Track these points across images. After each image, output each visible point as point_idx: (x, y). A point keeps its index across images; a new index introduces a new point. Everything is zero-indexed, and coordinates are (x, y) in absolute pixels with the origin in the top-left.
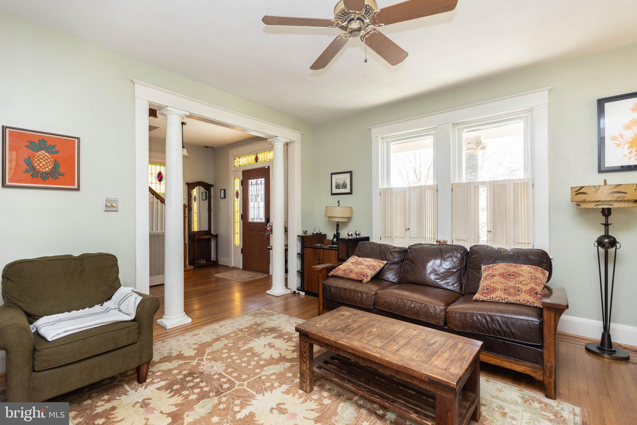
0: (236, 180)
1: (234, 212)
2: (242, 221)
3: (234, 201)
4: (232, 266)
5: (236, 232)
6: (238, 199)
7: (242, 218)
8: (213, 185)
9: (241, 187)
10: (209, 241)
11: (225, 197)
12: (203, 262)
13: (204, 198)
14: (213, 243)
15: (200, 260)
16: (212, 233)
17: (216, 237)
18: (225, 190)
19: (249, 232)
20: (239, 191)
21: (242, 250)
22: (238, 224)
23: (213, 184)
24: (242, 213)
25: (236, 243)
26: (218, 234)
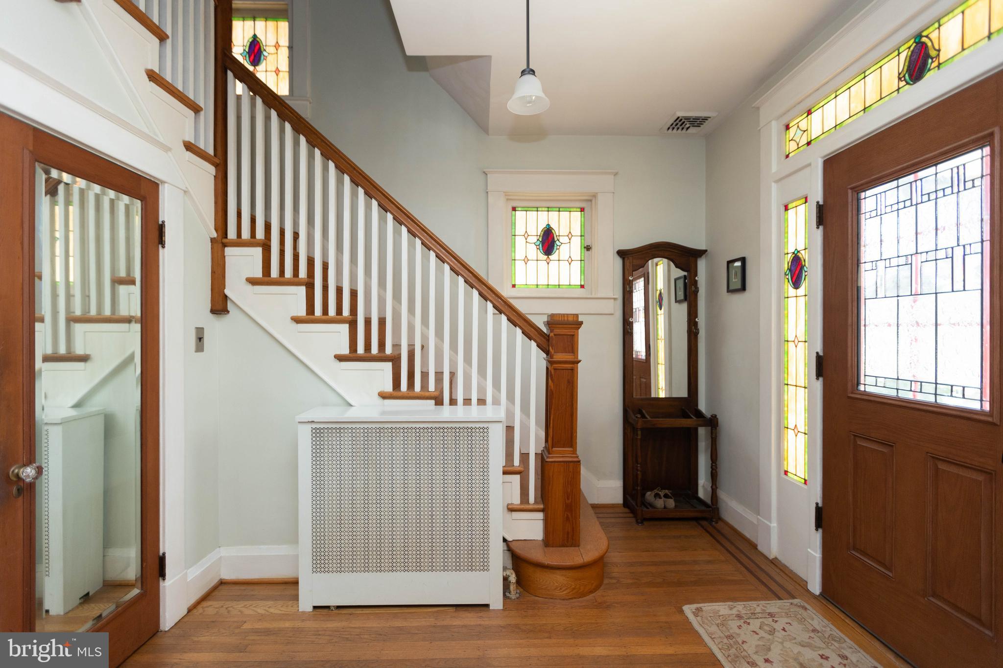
0: (791, 213)
1: (783, 341)
2: (818, 385)
3: (783, 298)
4: (771, 557)
5: (791, 426)
6: (801, 291)
7: (819, 373)
8: (705, 251)
9: (819, 234)
10: (691, 436)
11: (743, 288)
12: (663, 502)
13: (681, 295)
14: (703, 445)
15: (657, 496)
16: (702, 406)
17: (713, 423)
18: (743, 260)
19: (860, 442)
20: (804, 255)
21: (819, 511)
22: (802, 394)
23: (704, 248)
24: (819, 348)
25: (791, 469)
26: (720, 420)
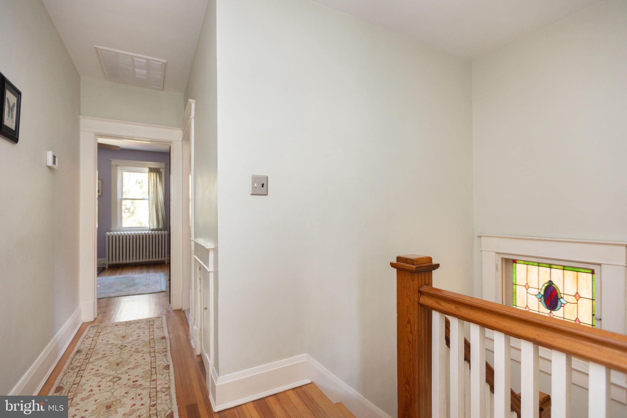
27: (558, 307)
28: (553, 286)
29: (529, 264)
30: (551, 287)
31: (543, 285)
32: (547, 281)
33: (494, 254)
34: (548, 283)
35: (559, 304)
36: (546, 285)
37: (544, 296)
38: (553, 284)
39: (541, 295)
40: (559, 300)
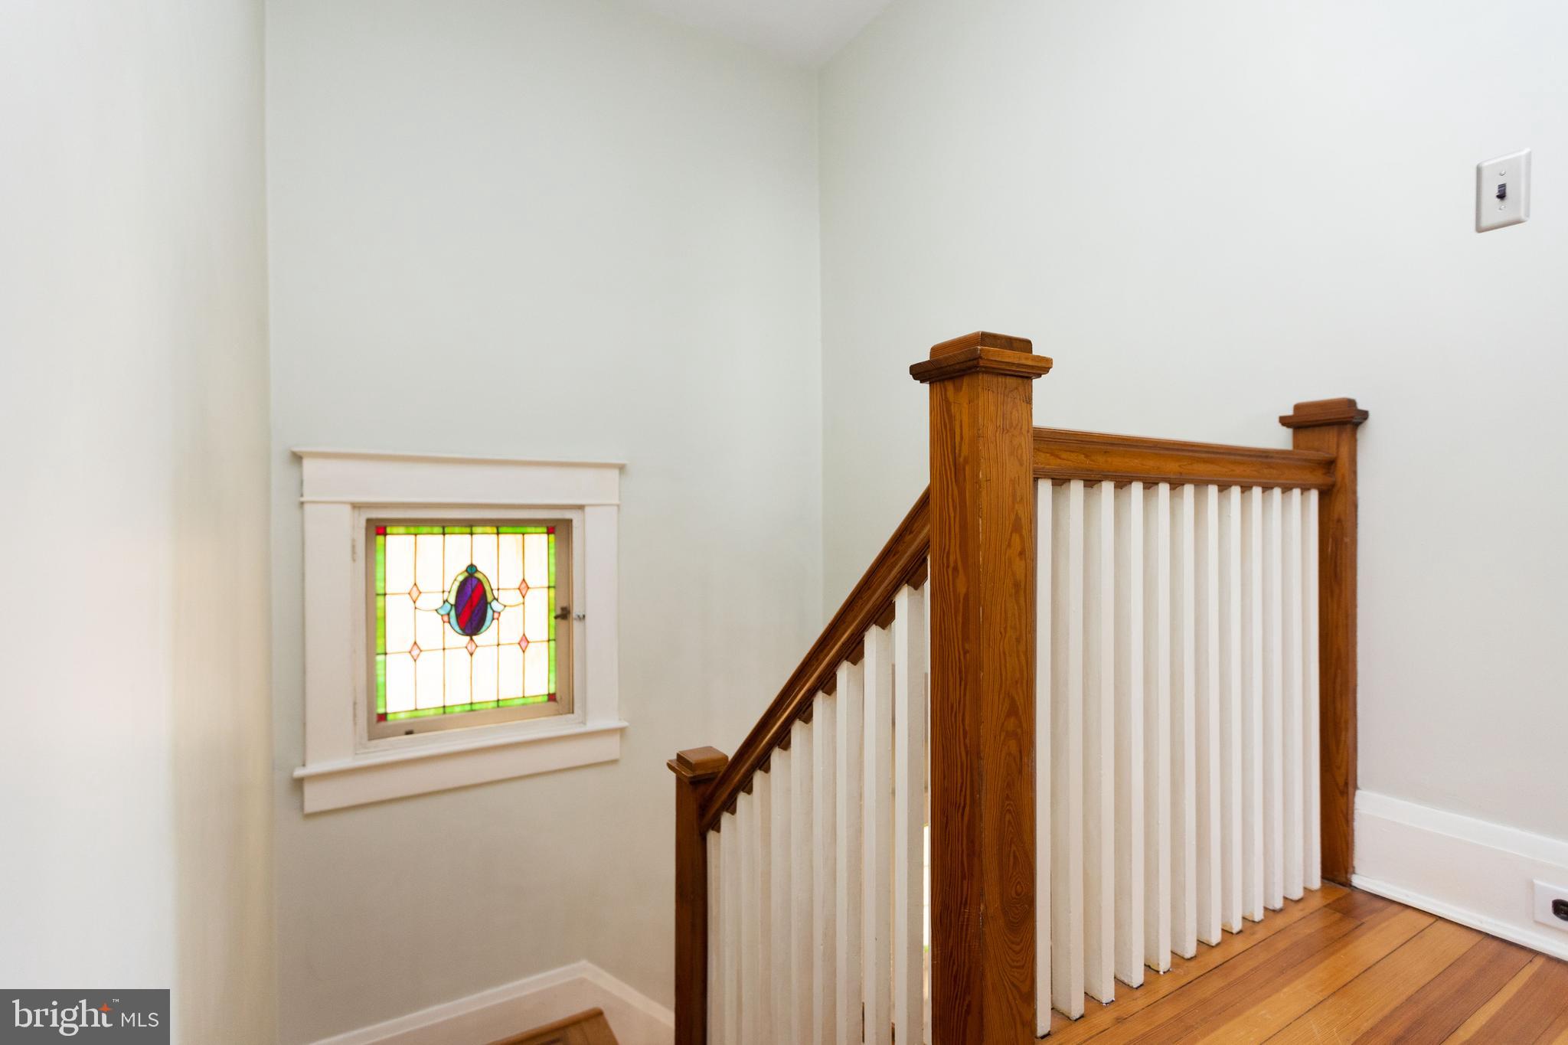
27: (487, 623)
28: (476, 578)
29: (419, 532)
30: (473, 579)
31: (455, 580)
32: (464, 568)
33: (348, 508)
34: (467, 571)
35: (489, 613)
36: (461, 578)
37: (457, 606)
38: (477, 571)
39: (449, 606)
40: (489, 606)
